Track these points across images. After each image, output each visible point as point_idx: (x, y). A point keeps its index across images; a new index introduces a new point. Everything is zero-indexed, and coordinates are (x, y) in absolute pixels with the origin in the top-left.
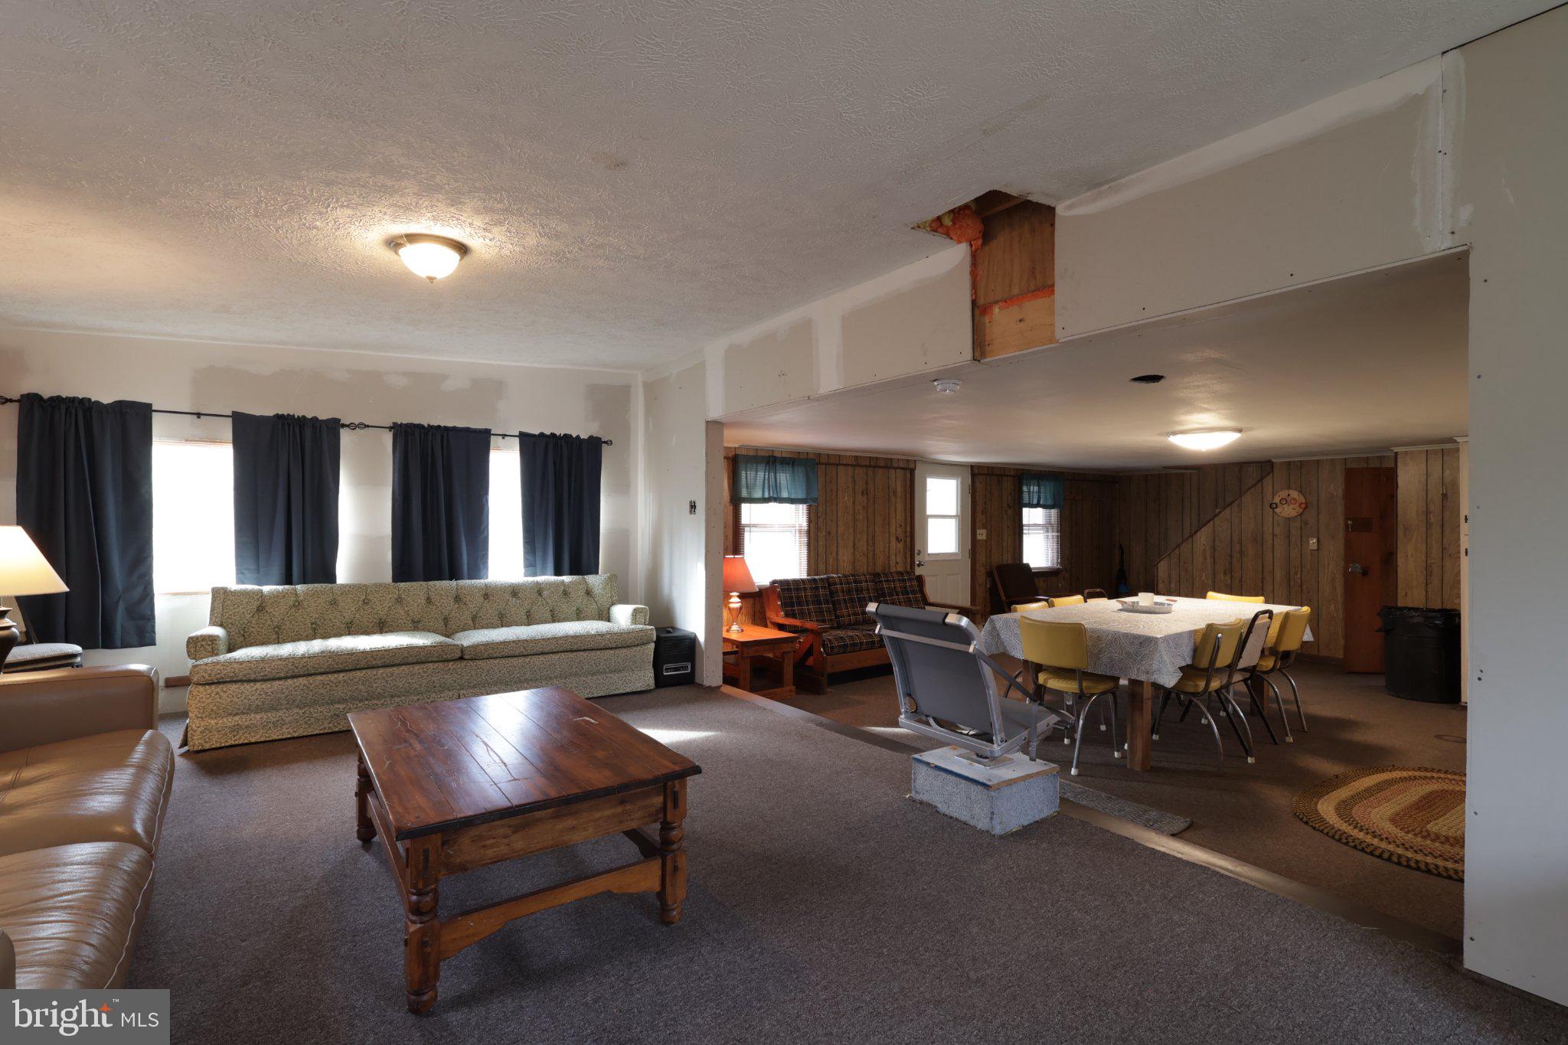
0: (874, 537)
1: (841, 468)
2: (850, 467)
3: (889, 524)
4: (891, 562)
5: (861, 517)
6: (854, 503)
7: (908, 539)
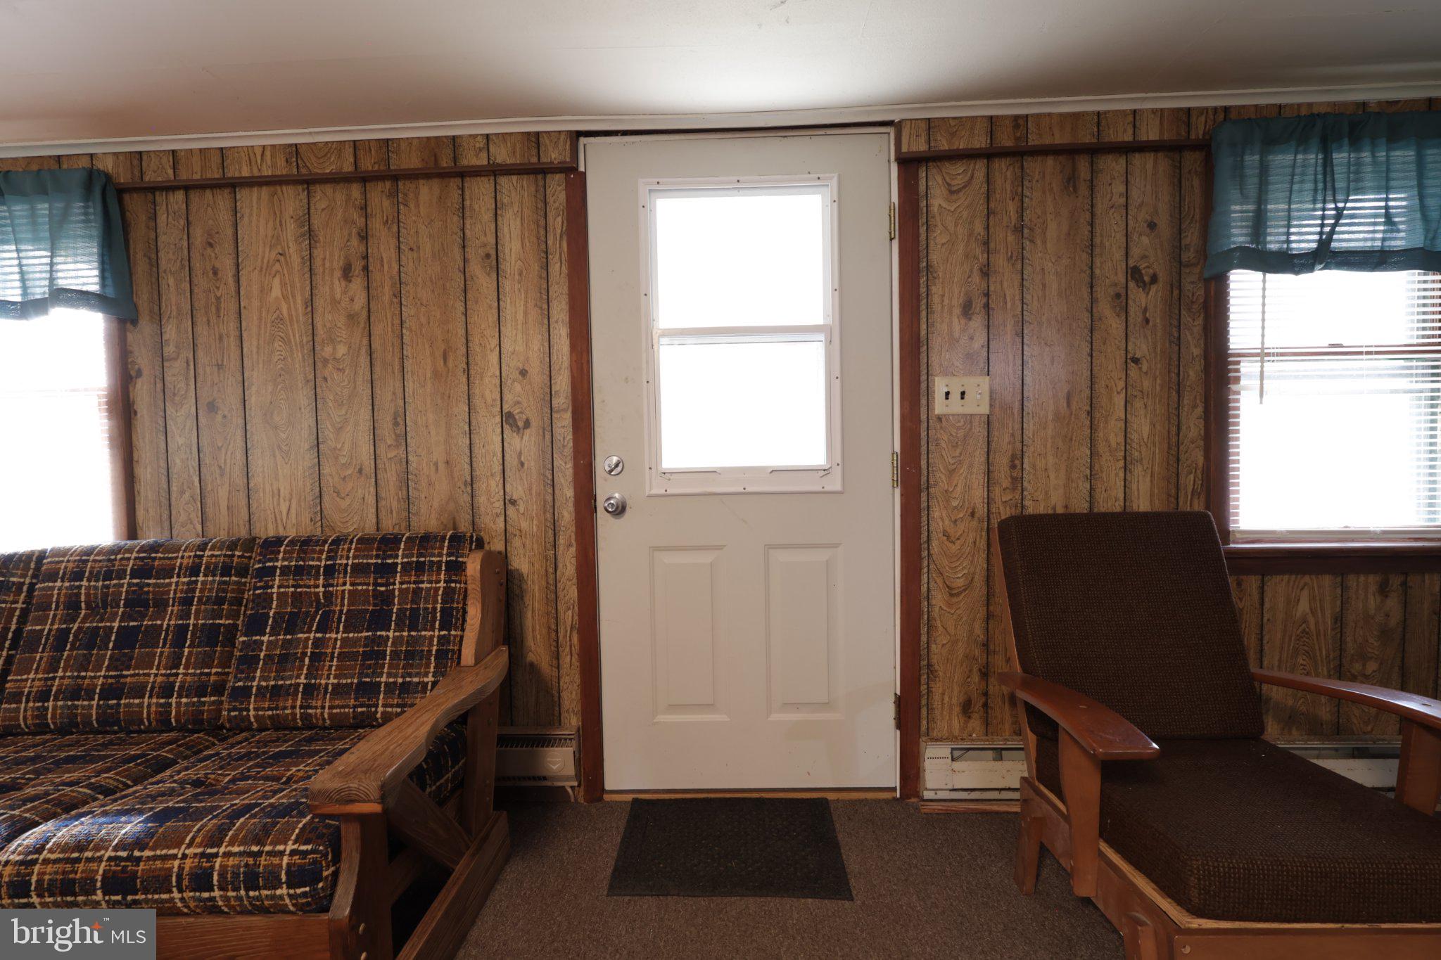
0: (400, 418)
1: (251, 200)
2: (288, 191)
3: (467, 371)
4: (482, 500)
5: (342, 350)
6: (310, 303)
7: (564, 422)
